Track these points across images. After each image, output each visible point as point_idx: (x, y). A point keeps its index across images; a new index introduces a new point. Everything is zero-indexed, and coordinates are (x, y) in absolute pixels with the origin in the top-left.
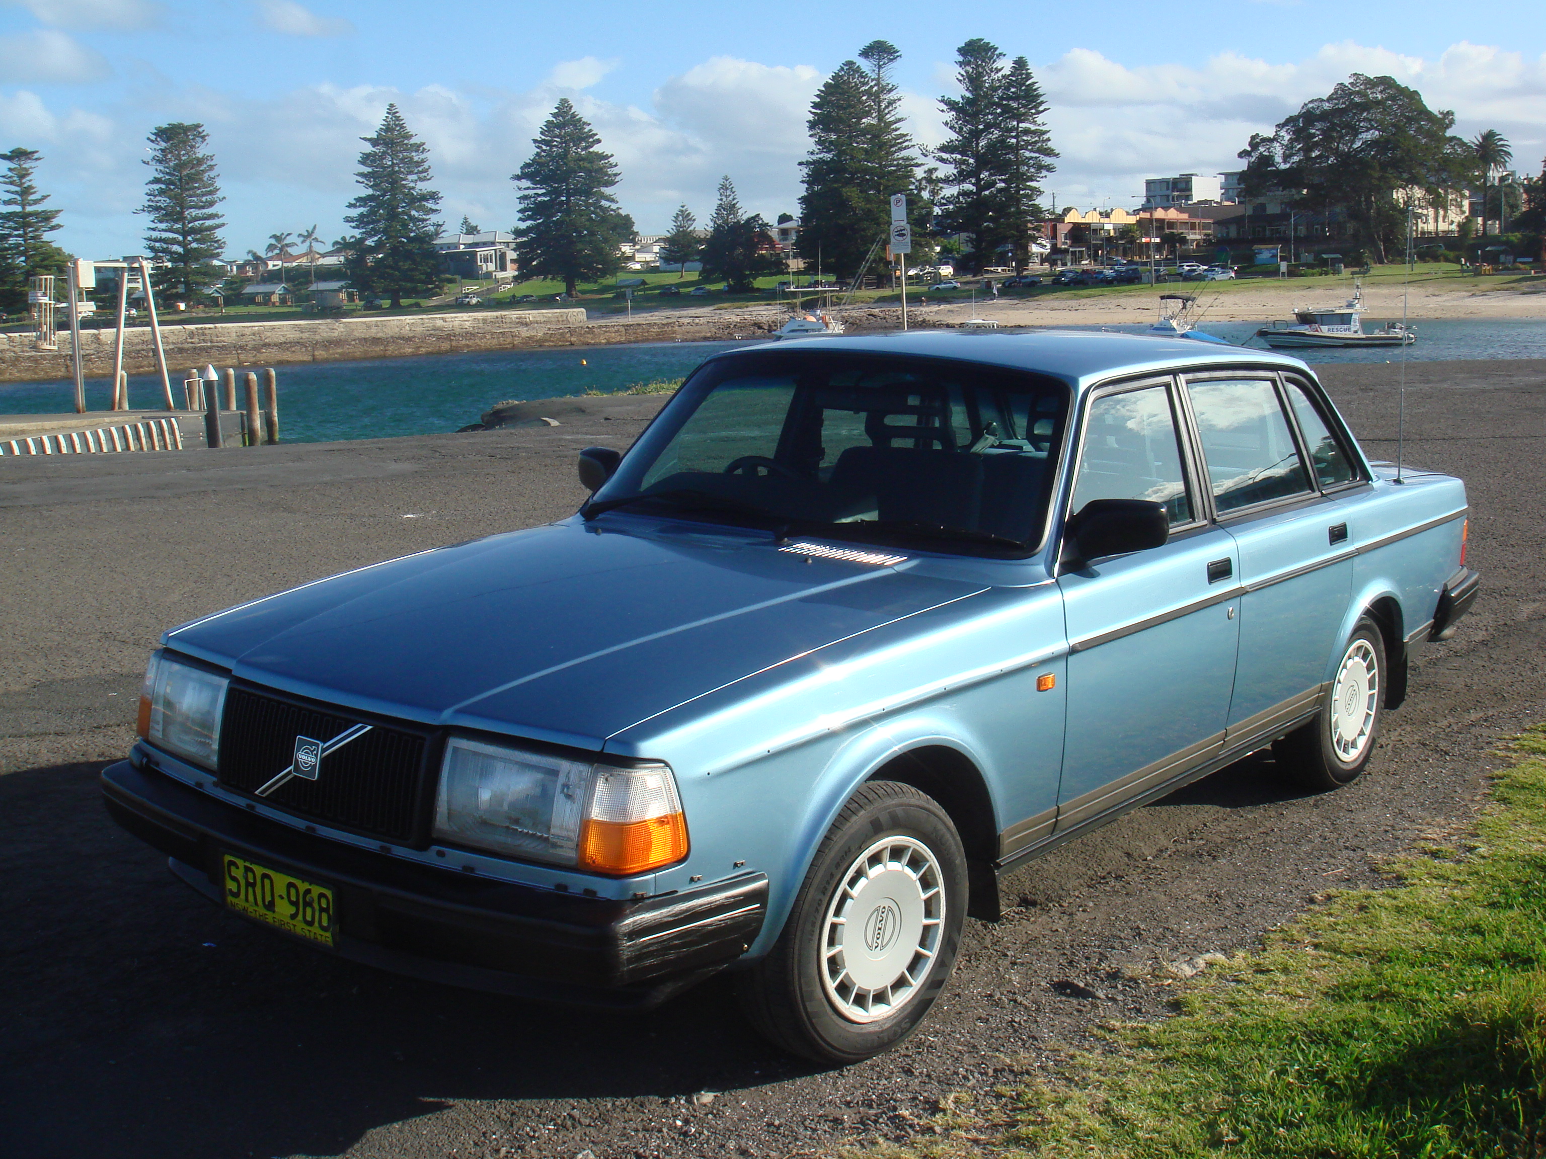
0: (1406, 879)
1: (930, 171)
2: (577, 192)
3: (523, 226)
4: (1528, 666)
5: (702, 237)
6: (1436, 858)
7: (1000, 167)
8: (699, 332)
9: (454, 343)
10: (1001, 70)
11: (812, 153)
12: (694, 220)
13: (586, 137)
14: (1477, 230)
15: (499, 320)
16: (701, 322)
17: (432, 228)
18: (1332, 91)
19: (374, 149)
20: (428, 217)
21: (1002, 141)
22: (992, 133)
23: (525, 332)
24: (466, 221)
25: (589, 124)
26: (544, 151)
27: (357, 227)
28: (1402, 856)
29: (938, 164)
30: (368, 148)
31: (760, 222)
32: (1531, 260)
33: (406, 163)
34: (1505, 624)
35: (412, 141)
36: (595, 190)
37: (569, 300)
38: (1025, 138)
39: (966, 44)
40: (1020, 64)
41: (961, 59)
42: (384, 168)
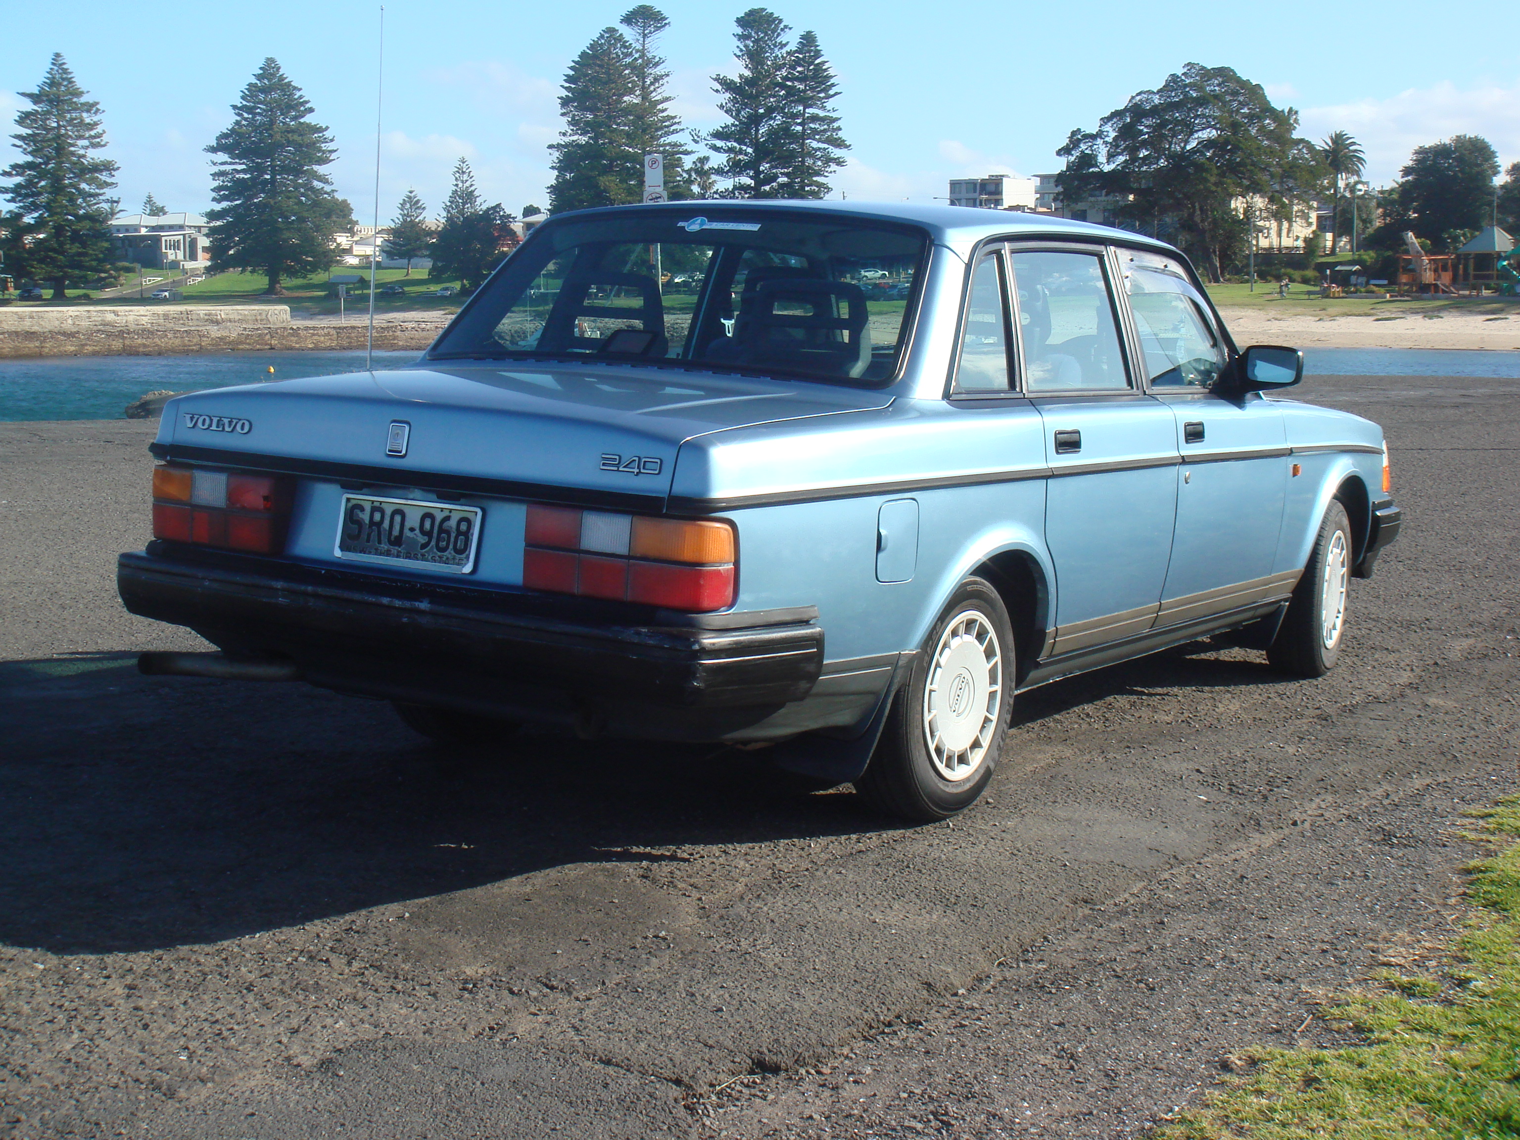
0: (1371, 1031)
1: (704, 160)
2: (285, 169)
3: (218, 207)
4: (1480, 717)
5: (433, 229)
6: (1412, 995)
7: (785, 159)
8: (425, 339)
9: (127, 342)
10: (785, 45)
11: (564, 134)
12: (424, 208)
13: (296, 105)
14: (1325, 247)
15: (184, 316)
16: (428, 327)
17: (106, 206)
18: (1164, 84)
19: (36, 108)
20: (102, 191)
21: (785, 130)
22: (774, 119)
23: (215, 332)
24: (149, 201)
25: (300, 89)
26: (246, 119)
27: (13, 200)
28: (1357, 992)
29: (712, 154)
30: (28, 106)
31: (502, 213)
32: (1386, 282)
33: (75, 126)
34: (1436, 664)
35: (83, 99)
36: (305, 168)
37: (268, 295)
38: (812, 126)
39: (746, 14)
40: (808, 39)
41: (739, 31)
42: (48, 130)
